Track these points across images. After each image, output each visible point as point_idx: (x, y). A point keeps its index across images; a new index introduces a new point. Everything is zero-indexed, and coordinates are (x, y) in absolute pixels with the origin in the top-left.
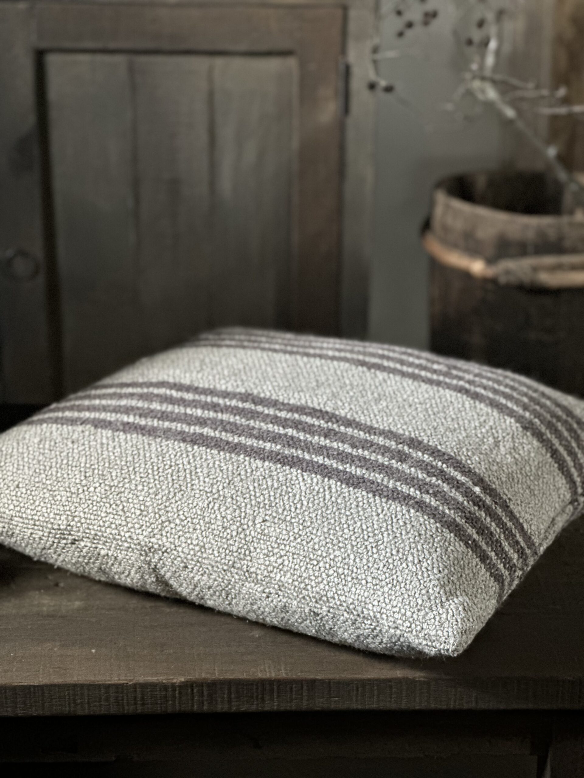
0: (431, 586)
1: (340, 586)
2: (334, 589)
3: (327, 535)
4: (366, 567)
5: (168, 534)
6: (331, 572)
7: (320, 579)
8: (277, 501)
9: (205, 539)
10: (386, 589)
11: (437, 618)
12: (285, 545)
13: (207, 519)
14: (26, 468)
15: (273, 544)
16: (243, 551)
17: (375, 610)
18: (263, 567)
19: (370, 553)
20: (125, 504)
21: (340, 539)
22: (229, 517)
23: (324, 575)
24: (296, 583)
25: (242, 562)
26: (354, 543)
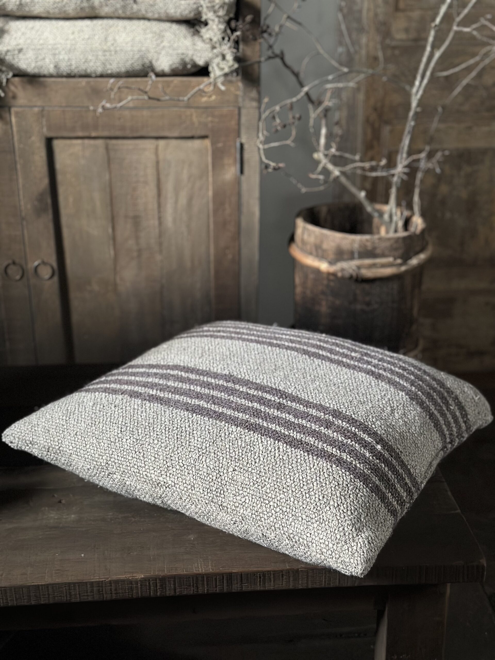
0: (346, 525)
2: (280, 522)
4: (301, 508)
5: (171, 475)
7: (270, 514)
8: (243, 456)
9: (195, 481)
10: (315, 525)
11: (350, 549)
12: (247, 489)
13: (197, 467)
14: (83, 422)
15: (239, 487)
16: (219, 490)
17: (308, 540)
18: (232, 503)
19: (304, 498)
21: (284, 486)
22: (212, 466)
23: (273, 512)
24: (254, 516)
25: (218, 499)
26: (294, 490)
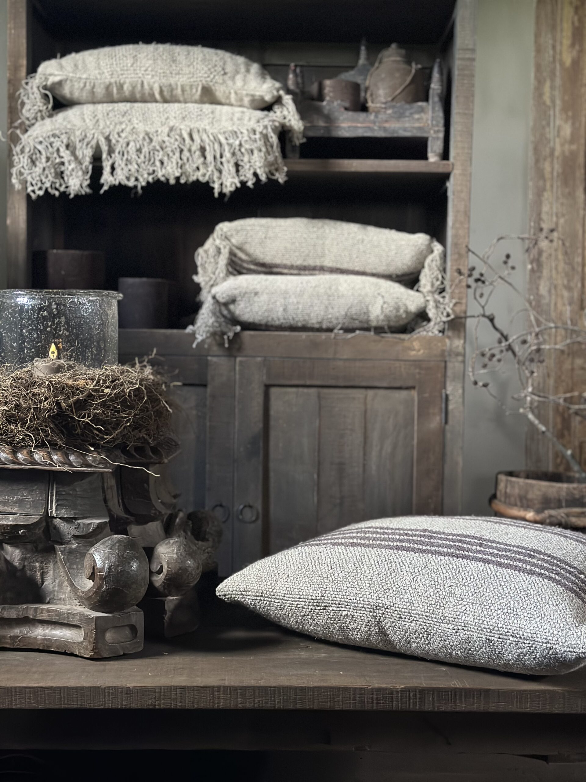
0: (567, 618)
1: (506, 620)
3: (493, 592)
4: (522, 608)
6: (499, 612)
7: (492, 617)
8: (458, 575)
9: (413, 599)
10: (538, 620)
11: (575, 634)
13: (413, 587)
15: (458, 599)
17: (532, 632)
18: (453, 613)
19: (523, 600)
20: (359, 582)
21: (502, 593)
22: (428, 585)
23: (495, 614)
24: (476, 621)
25: (439, 611)
26: (512, 595)
